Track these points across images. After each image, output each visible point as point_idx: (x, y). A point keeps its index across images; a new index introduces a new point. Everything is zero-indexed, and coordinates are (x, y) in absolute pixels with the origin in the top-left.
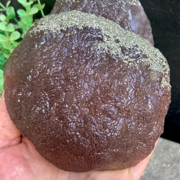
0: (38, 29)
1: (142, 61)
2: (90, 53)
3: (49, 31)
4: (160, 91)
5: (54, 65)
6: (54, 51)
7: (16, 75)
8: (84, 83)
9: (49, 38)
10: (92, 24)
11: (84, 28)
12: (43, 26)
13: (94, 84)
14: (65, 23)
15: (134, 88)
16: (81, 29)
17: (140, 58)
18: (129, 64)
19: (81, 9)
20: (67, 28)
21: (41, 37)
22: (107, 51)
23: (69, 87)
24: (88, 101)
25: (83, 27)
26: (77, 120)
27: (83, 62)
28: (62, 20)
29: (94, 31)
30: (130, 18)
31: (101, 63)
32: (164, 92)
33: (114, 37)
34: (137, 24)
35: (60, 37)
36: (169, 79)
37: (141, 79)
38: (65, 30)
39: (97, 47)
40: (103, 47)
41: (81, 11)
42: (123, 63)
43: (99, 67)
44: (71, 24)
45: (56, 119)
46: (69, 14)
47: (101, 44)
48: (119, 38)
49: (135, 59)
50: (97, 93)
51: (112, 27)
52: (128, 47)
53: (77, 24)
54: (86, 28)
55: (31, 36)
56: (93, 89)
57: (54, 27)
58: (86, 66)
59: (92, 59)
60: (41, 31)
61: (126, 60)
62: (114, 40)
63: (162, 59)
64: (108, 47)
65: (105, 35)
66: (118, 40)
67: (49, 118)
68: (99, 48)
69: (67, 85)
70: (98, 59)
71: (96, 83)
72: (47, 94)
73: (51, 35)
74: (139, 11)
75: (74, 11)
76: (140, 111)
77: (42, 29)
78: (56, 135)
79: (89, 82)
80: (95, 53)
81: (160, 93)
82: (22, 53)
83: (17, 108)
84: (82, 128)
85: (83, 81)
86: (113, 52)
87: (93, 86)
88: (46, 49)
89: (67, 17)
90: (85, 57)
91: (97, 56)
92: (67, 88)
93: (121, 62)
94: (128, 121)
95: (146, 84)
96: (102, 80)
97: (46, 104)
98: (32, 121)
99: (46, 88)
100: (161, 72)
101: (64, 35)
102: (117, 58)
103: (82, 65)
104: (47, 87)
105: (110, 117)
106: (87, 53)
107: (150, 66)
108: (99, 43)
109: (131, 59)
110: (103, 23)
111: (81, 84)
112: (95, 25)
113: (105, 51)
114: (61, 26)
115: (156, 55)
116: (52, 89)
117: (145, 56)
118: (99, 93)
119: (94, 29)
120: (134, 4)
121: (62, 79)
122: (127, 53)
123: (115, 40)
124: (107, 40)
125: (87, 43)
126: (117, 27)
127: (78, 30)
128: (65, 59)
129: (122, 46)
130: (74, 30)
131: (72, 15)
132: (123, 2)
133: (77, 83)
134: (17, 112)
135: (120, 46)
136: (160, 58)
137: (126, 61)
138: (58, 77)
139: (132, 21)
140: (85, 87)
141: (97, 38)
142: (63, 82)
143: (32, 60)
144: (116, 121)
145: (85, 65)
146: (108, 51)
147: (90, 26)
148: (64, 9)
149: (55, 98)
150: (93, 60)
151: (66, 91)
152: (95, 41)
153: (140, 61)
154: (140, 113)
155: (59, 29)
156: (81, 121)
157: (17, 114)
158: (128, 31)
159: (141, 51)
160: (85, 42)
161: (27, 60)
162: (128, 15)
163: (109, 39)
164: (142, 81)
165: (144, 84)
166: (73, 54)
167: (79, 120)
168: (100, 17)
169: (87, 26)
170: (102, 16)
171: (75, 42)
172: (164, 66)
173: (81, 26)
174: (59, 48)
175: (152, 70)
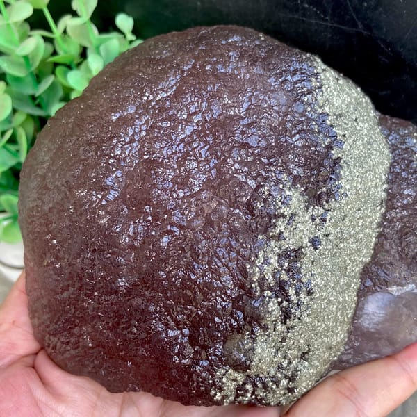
2: (271, 171)
3: (320, 88)
6: (269, 98)
9: (302, 88)
10: (349, 178)
11: (336, 160)
16: (333, 154)
18: (257, 266)
20: (332, 126)
25: (339, 158)
28: (355, 120)
29: (332, 182)
30: (395, 291)
33: (327, 235)
38: (328, 122)
39: (289, 189)
40: (291, 203)
41: (390, 168)
44: (344, 135)
48: (325, 248)
53: (345, 147)
54: (336, 164)
57: (332, 99)
58: (237, 162)
59: (257, 176)
60: (319, 74)
61: (266, 259)
62: (318, 234)
64: (294, 215)
65: (327, 211)
66: (319, 243)
68: (287, 193)
73: (310, 92)
77: (322, 75)
79: (199, 171)
80: (273, 183)
86: (281, 226)
90: (261, 161)
91: (266, 187)
101: (314, 120)
106: (270, 164)
109: (270, 274)
112: (348, 187)
113: (280, 205)
114: (337, 115)
119: (337, 183)
122: (286, 264)
123: (317, 237)
124: (313, 215)
127: (330, 147)
129: (303, 251)
130: (329, 140)
135: (301, 247)
136: (296, 370)
137: (262, 261)
139: (387, 296)
145: (240, 159)
146: (282, 215)
147: (342, 173)
150: (254, 178)
153: (269, 297)
155: (327, 109)
158: (356, 279)
159: (298, 305)
163: (318, 221)
168: (379, 208)
169: (341, 167)
170: (384, 216)
171: (298, 141)
172: (277, 383)
173: (340, 155)
174: (277, 109)
175: (254, 337)
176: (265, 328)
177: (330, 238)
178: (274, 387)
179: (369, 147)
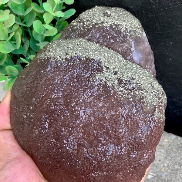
0: (46, 55)
1: (135, 93)
2: (88, 83)
3: (55, 58)
4: (151, 122)
5: (56, 91)
6: (57, 78)
7: (22, 96)
8: (80, 110)
9: (54, 65)
10: (93, 55)
11: (86, 59)
12: (50, 53)
13: (89, 111)
14: (70, 52)
15: (125, 118)
16: (84, 59)
17: (135, 90)
18: (123, 95)
19: (87, 37)
20: (71, 57)
21: (47, 64)
22: (104, 82)
23: (67, 112)
24: (82, 126)
25: (85, 57)
26: (71, 142)
27: (81, 90)
28: (68, 48)
29: (95, 62)
30: (133, 49)
31: (97, 93)
32: (155, 123)
33: (113, 68)
34: (139, 55)
35: (64, 65)
36: (164, 111)
37: (134, 110)
38: (70, 58)
39: (96, 78)
40: (101, 78)
41: (87, 40)
42: (118, 94)
43: (95, 97)
44: (76, 54)
45: (53, 140)
46: (75, 42)
47: (100, 75)
48: (118, 70)
49: (130, 91)
50: (91, 120)
51: (113, 59)
52: (124, 79)
53: (81, 54)
54: (88, 59)
55: (39, 62)
56: (87, 116)
57: (60, 55)
58: (84, 95)
59: (90, 88)
60: (48, 58)
61: (120, 91)
62: (112, 71)
63: (158, 91)
64: (106, 78)
65: (105, 66)
66: (116, 72)
67: (47, 138)
69: (65, 110)
70: (95, 89)
71: (91, 111)
72: (47, 117)
73: (56, 62)
74: (142, 42)
75: (81, 39)
76: (130, 139)
77: (49, 56)
78: (51, 154)
79: (85, 109)
80: (93, 83)
81: (151, 124)
82: (29, 76)
83: (20, 125)
84: (75, 150)
85: (80, 109)
86: (110, 84)
87: (87, 113)
88: (50, 75)
89: (73, 45)
90: (84, 86)
91: (95, 86)
92: (65, 113)
93: (115, 93)
94: (118, 148)
95: (138, 114)
96: (96, 108)
97: (45, 126)
98: (32, 139)
99: (46, 111)
100: (154, 104)
101: (68, 63)
102: (112, 89)
103: (80, 93)
104: (48, 110)
105: (101, 143)
106: (86, 83)
107: (144, 98)
108: (98, 74)
109: (126, 91)
110: (105, 54)
111: (78, 111)
112: (97, 57)
113: (102, 82)
114: (66, 54)
115: (153, 87)
116: (52, 112)
117: (140, 89)
118: (93, 120)
119: (95, 60)
120: (139, 35)
121: (62, 105)
122: (123, 85)
123: (114, 72)
124: (106, 72)
125: (87, 73)
126: (119, 58)
127: (80, 60)
128: (66, 87)
129: (119, 78)
130: (77, 60)
131: (78, 44)
132: (127, 33)
133: (74, 109)
134: (20, 129)
135: (117, 78)
136: (157, 90)
137: (121, 93)
138: (58, 102)
139: (134, 52)
140: (81, 114)
141: (97, 69)
142: (62, 107)
143: (37, 84)
144: (107, 146)
145: (82, 93)
146: (106, 82)
147: (91, 58)
148: (72, 35)
149: (54, 121)
150: (91, 90)
151: (64, 116)
152: (95, 72)
153: (134, 93)
154: (130, 141)
155: (64, 57)
156: (74, 144)
157: (19, 131)
158: (128, 62)
159: (137, 84)
160: (85, 72)
161: (32, 84)
162: (131, 46)
163: (108, 70)
164: (134, 112)
165: (136, 115)
166: (74, 83)
167: (73, 143)
168: (103, 47)
169: (89, 57)
170: (106, 46)
171: (77, 71)
172: (160, 98)
173: (84, 57)
174: (62, 76)
175: (146, 102)
176: (143, 97)
177: (114, 67)
178: (161, 99)
179: (79, 45)
